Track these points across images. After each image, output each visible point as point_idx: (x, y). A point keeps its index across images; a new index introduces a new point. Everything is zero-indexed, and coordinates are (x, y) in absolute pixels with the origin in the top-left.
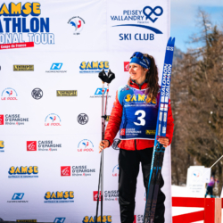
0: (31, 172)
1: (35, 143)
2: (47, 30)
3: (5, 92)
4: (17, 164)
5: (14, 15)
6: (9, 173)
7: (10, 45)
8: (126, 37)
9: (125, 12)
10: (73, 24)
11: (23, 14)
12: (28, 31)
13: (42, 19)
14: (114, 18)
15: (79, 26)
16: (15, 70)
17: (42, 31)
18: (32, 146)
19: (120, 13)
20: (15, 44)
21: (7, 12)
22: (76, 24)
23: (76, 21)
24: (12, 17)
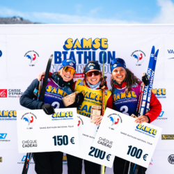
7: (82, 74)
10: (136, 57)
11: (93, 48)
15: (141, 58)
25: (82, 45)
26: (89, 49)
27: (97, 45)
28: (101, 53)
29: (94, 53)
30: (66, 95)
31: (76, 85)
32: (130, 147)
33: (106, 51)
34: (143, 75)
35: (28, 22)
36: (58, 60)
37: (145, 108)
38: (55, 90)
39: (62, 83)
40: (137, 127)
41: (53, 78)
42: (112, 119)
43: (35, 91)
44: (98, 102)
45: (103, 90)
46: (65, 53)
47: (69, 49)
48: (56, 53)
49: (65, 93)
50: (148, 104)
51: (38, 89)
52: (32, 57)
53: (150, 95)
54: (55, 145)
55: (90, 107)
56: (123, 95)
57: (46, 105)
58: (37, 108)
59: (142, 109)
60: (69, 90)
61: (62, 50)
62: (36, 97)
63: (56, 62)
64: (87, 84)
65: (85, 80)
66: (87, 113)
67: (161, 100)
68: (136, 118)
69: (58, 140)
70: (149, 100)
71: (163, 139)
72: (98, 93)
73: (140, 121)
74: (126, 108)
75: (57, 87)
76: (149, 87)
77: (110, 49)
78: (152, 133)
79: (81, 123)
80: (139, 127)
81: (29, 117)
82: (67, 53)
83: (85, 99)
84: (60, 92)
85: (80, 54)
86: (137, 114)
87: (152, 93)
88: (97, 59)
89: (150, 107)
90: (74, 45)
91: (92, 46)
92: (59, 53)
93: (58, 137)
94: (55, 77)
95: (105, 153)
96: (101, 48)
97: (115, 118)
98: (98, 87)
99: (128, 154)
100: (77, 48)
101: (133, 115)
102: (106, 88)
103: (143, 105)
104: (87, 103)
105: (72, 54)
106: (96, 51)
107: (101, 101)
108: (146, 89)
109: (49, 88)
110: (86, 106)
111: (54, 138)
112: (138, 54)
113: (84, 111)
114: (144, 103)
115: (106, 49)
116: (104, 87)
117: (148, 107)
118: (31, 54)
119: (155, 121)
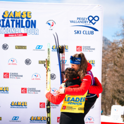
0: (23, 105)
1: (26, 89)
2: (35, 27)
3: (10, 61)
4: (16, 100)
5: (17, 18)
6: (11, 105)
7: (14, 34)
8: (78, 32)
9: (78, 18)
10: (49, 24)
11: (22, 18)
12: (24, 27)
13: (32, 21)
14: (72, 22)
15: (52, 25)
16: (16, 48)
17: (32, 27)
18: (24, 90)
19: (75, 19)
20: (17, 34)
21: (13, 17)
22: (51, 24)
23: (51, 23)
24: (15, 19)
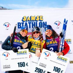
25: (31, 19)
26: (34, 21)
27: (38, 19)
28: (40, 23)
29: (36, 23)
30: (23, 43)
31: (28, 38)
32: (55, 67)
33: (42, 22)
34: (60, 33)
35: (5, 9)
36: (19, 27)
37: (62, 49)
38: (18, 41)
39: (21, 38)
40: (58, 58)
41: (17, 36)
42: (46, 54)
43: (9, 42)
44: (39, 46)
45: (41, 40)
46: (23, 23)
47: (24, 21)
48: (18, 23)
49: (23, 42)
50: (63, 47)
51: (10, 41)
52: (7, 25)
53: (64, 42)
54: (19, 67)
55: (35, 49)
56: (51, 43)
57: (14, 48)
58: (10, 50)
59: (60, 49)
60: (25, 41)
61: (21, 22)
62: (9, 45)
63: (18, 28)
64: (33, 38)
65: (32, 36)
66: (34, 52)
67: (69, 45)
68: (57, 53)
69: (20, 64)
70: (63, 45)
71: (70, 63)
72: (39, 42)
73: (59, 55)
74: (52, 48)
75: (19, 39)
76: (63, 38)
77: (44, 21)
78: (65, 60)
79: (31, 56)
80: (59, 58)
81: (6, 54)
82: (24, 23)
83: (33, 45)
84: (21, 42)
85: (30, 23)
86: (58, 51)
87: (65, 41)
88: (38, 25)
89: (64, 48)
90: (27, 19)
91: (35, 19)
92: (20, 23)
93: (20, 63)
94: (18, 35)
95: (43, 70)
96: (40, 20)
97: (47, 53)
98: (39, 39)
99: (54, 70)
100: (29, 21)
101: (56, 52)
102: (43, 39)
103: (61, 47)
104: (33, 47)
105: (26, 24)
106: (37, 22)
107: (40, 46)
108: (62, 39)
109: (15, 40)
110: (33, 48)
111: (18, 63)
112: (58, 23)
113: (32, 51)
114: (61, 46)
115: (42, 21)
116: (41, 39)
117: (63, 48)
118: (7, 24)
119: (67, 54)
